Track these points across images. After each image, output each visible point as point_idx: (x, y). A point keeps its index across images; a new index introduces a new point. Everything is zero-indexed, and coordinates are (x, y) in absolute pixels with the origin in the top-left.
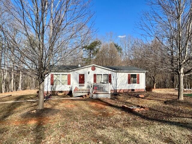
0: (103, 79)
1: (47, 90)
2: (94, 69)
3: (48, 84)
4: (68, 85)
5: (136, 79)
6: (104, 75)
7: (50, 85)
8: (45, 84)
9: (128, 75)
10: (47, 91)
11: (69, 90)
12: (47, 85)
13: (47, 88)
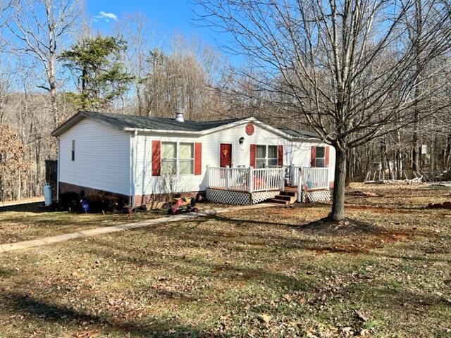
0: (267, 158)
1: (143, 192)
2: (250, 131)
3: (144, 173)
4: (195, 174)
5: (325, 158)
6: (269, 146)
7: (149, 176)
8: (137, 174)
9: (312, 147)
10: (143, 195)
11: (198, 190)
12: (141, 177)
13: (141, 187)
